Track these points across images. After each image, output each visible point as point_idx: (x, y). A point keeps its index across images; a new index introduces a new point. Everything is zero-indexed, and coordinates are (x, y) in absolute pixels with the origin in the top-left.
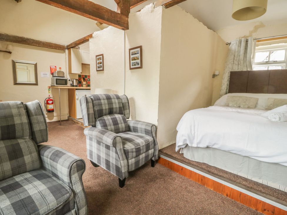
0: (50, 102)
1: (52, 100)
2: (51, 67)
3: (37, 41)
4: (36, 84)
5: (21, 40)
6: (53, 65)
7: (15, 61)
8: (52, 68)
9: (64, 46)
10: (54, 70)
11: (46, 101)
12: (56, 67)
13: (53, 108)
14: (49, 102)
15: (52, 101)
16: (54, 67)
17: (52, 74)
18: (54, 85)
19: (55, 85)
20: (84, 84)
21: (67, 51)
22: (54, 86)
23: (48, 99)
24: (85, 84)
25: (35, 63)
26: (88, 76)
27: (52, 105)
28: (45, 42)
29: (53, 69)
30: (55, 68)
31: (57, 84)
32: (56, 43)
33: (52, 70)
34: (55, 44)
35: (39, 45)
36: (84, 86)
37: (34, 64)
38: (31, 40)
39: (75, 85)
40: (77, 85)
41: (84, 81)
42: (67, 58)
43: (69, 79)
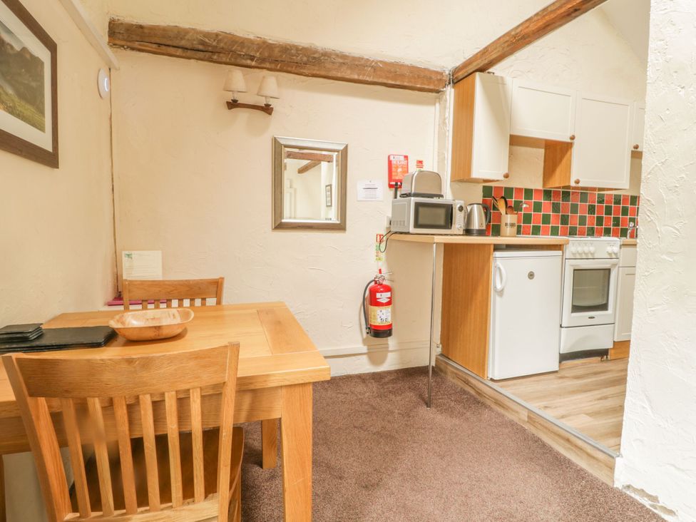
0: (383, 297)
1: (388, 289)
2: (392, 158)
3: (354, 59)
4: (341, 227)
5: (305, 59)
6: (398, 152)
7: (283, 142)
8: (394, 162)
9: (441, 74)
10: (400, 170)
11: (368, 292)
12: (406, 157)
13: (389, 321)
14: (378, 295)
15: (388, 294)
16: (402, 158)
17: (395, 186)
18: (407, 231)
19: (412, 229)
20: (506, 224)
21: (450, 92)
22: (408, 233)
23: (373, 284)
24: (512, 225)
25: (341, 148)
26: (516, 189)
27: (389, 309)
28: (381, 62)
29: (397, 168)
30: (404, 162)
31: (417, 225)
32: (414, 64)
33: (394, 169)
34: (413, 67)
35: (359, 75)
36: (507, 230)
37: (338, 151)
38: (337, 55)
39: (477, 228)
40: (484, 228)
41: (506, 214)
42: (447, 121)
43: (458, 206)
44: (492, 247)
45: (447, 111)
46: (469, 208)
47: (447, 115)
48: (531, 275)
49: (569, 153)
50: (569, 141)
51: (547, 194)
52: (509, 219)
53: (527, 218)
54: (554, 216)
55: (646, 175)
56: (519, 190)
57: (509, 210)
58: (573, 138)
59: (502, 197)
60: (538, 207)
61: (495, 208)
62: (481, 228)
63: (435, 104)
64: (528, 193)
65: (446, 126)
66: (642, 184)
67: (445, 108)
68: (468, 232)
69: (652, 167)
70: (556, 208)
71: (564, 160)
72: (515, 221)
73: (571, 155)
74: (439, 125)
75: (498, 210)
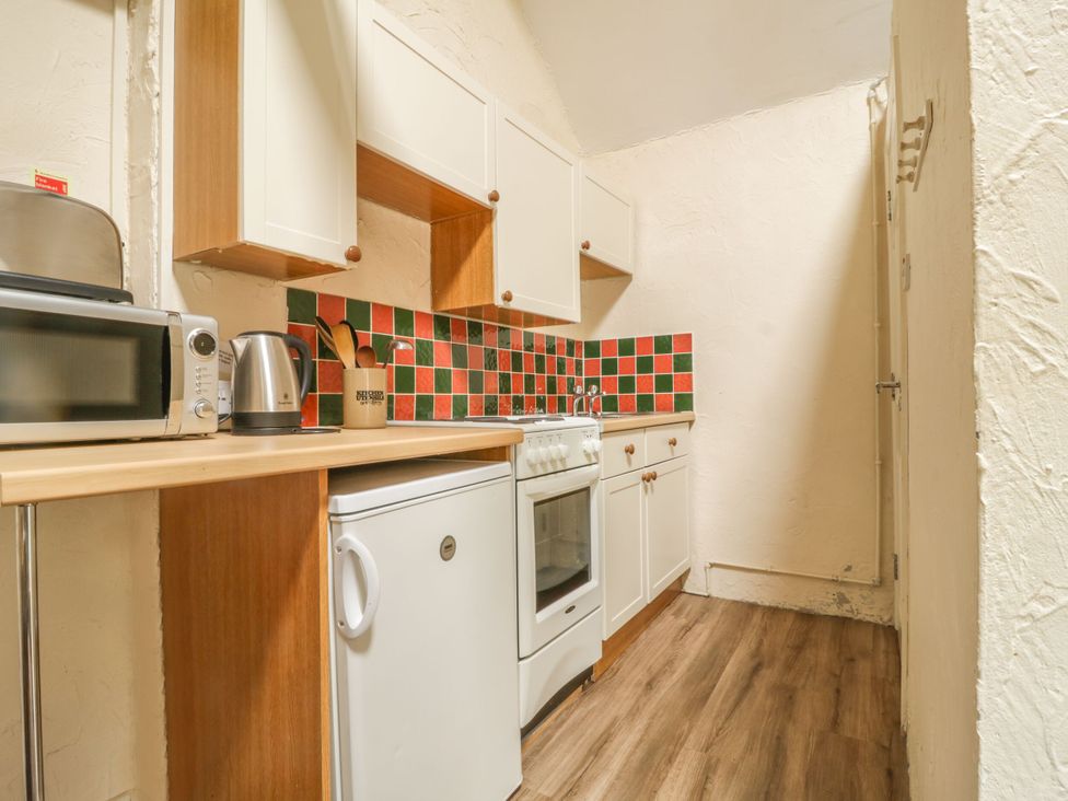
26: (376, 306)
36: (362, 411)
39: (271, 408)
40: (295, 407)
41: (358, 366)
42: (154, 65)
43: (194, 333)
44: (323, 481)
45: (153, 33)
46: (240, 345)
47: (152, 45)
48: (448, 548)
49: (486, 233)
50: (486, 202)
51: (442, 324)
52: (365, 379)
53: (404, 379)
54: (457, 373)
55: (997, 170)
56: (383, 309)
57: (363, 357)
58: (494, 198)
59: (343, 322)
60: (424, 353)
61: (327, 352)
62: (284, 409)
63: (112, 12)
64: (404, 318)
65: (151, 81)
66: (982, 212)
67: (146, 24)
68: (242, 422)
69: (1027, 135)
70: (460, 358)
71: (477, 251)
72: (381, 386)
73: (491, 237)
74: (131, 81)
75: (335, 357)
